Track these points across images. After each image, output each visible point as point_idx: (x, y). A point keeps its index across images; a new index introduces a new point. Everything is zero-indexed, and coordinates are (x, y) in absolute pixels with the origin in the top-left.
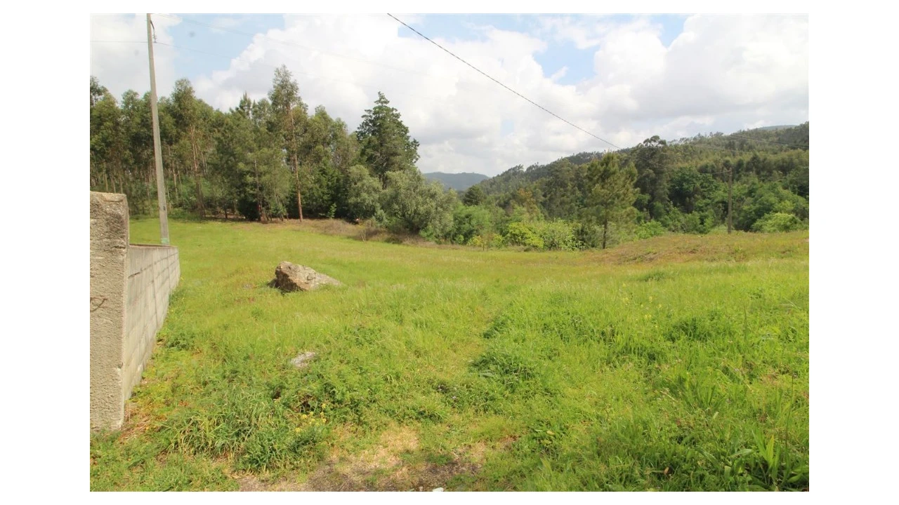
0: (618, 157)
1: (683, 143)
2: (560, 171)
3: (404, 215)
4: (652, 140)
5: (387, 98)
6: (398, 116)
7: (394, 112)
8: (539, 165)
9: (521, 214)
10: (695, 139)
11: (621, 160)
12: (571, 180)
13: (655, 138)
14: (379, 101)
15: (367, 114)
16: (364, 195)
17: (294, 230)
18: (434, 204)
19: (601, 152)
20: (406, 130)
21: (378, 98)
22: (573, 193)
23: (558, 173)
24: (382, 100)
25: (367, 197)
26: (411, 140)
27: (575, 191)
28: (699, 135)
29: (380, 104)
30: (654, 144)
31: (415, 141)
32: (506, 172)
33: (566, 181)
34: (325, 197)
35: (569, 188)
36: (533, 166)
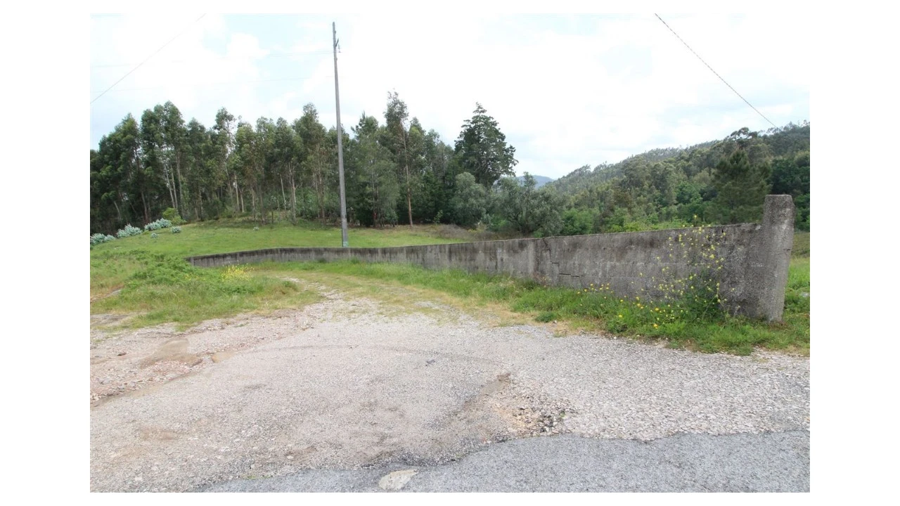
0: (700, 152)
1: (771, 133)
2: (635, 170)
3: (516, 219)
4: (740, 131)
5: (484, 108)
6: (495, 124)
7: (491, 120)
8: (607, 164)
9: (622, 214)
10: (785, 128)
11: (702, 155)
12: (647, 178)
13: (745, 130)
14: (477, 111)
15: (466, 123)
16: (472, 200)
17: (411, 235)
18: (549, 207)
19: (675, 148)
20: (503, 137)
21: (476, 108)
22: (650, 192)
23: (632, 172)
24: (480, 109)
25: (474, 202)
26: (507, 146)
27: (652, 190)
28: (791, 124)
29: (477, 114)
30: (743, 136)
31: (511, 147)
32: (572, 173)
33: (642, 180)
34: (430, 204)
35: (646, 187)
36: (601, 166)
